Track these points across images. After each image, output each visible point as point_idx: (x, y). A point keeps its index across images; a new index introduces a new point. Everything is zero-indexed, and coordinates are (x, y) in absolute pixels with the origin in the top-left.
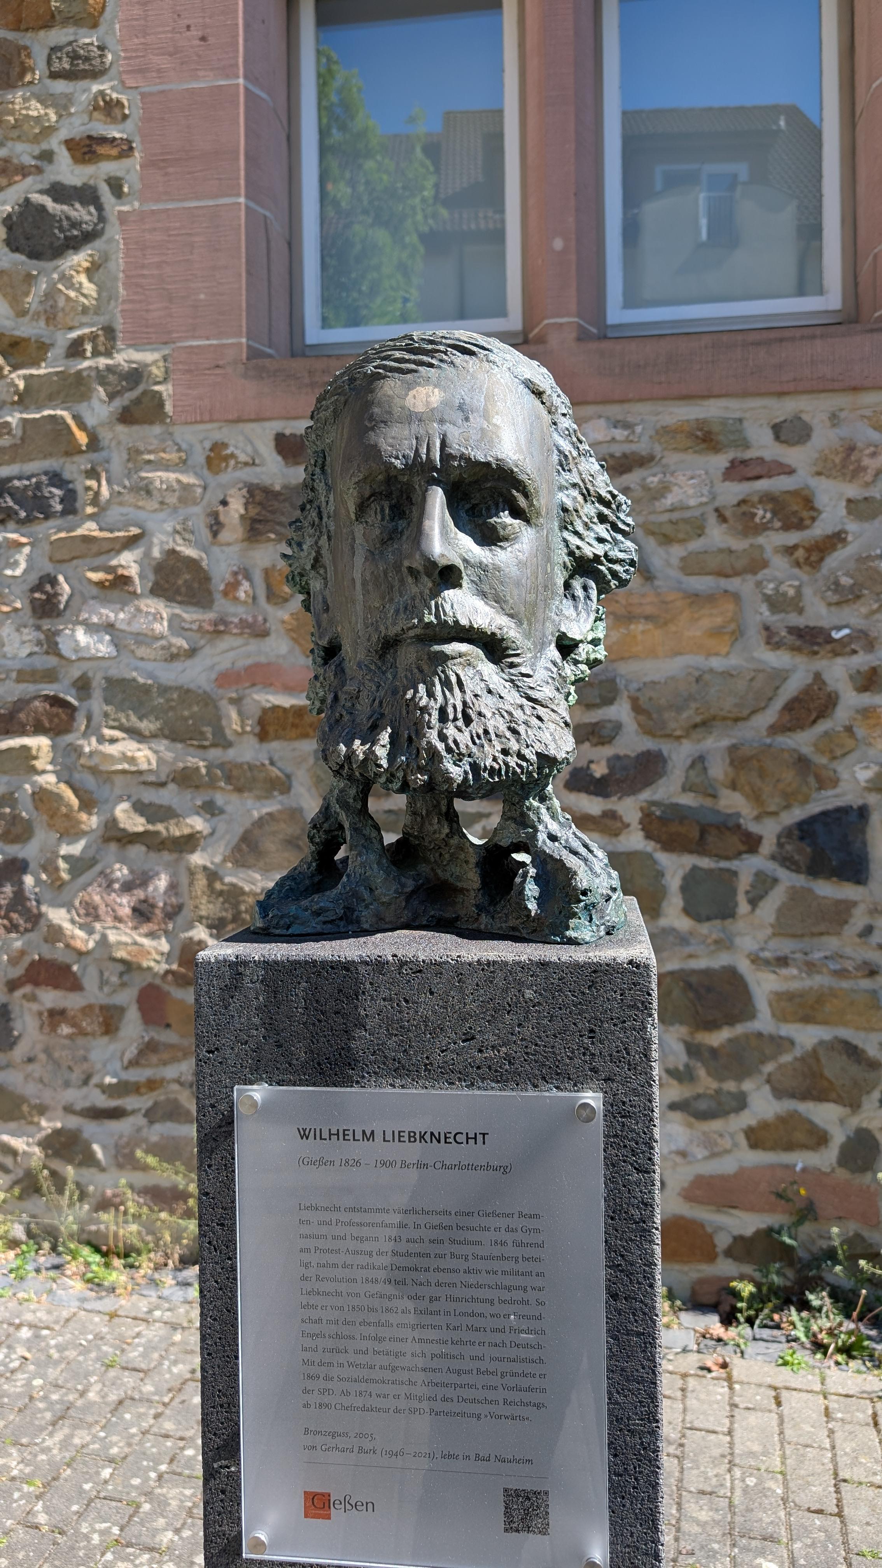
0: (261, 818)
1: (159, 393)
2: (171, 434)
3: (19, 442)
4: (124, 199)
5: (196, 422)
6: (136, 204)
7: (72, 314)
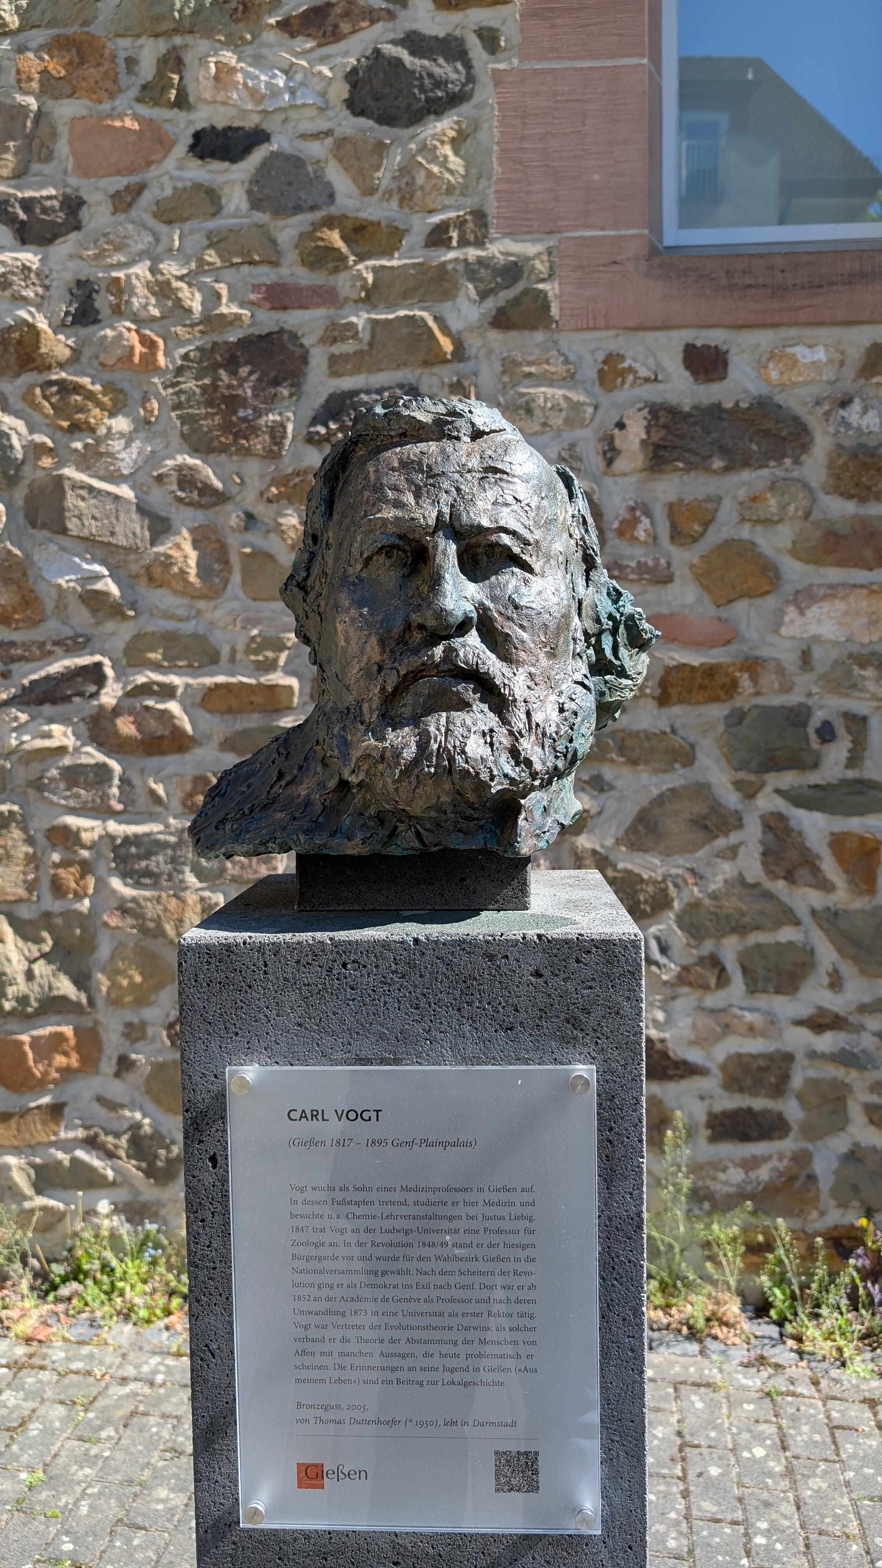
0: (661, 795)
1: (544, 293)
2: (556, 342)
3: (366, 348)
4: (499, 55)
5: (588, 329)
6: (515, 62)
7: (434, 194)
